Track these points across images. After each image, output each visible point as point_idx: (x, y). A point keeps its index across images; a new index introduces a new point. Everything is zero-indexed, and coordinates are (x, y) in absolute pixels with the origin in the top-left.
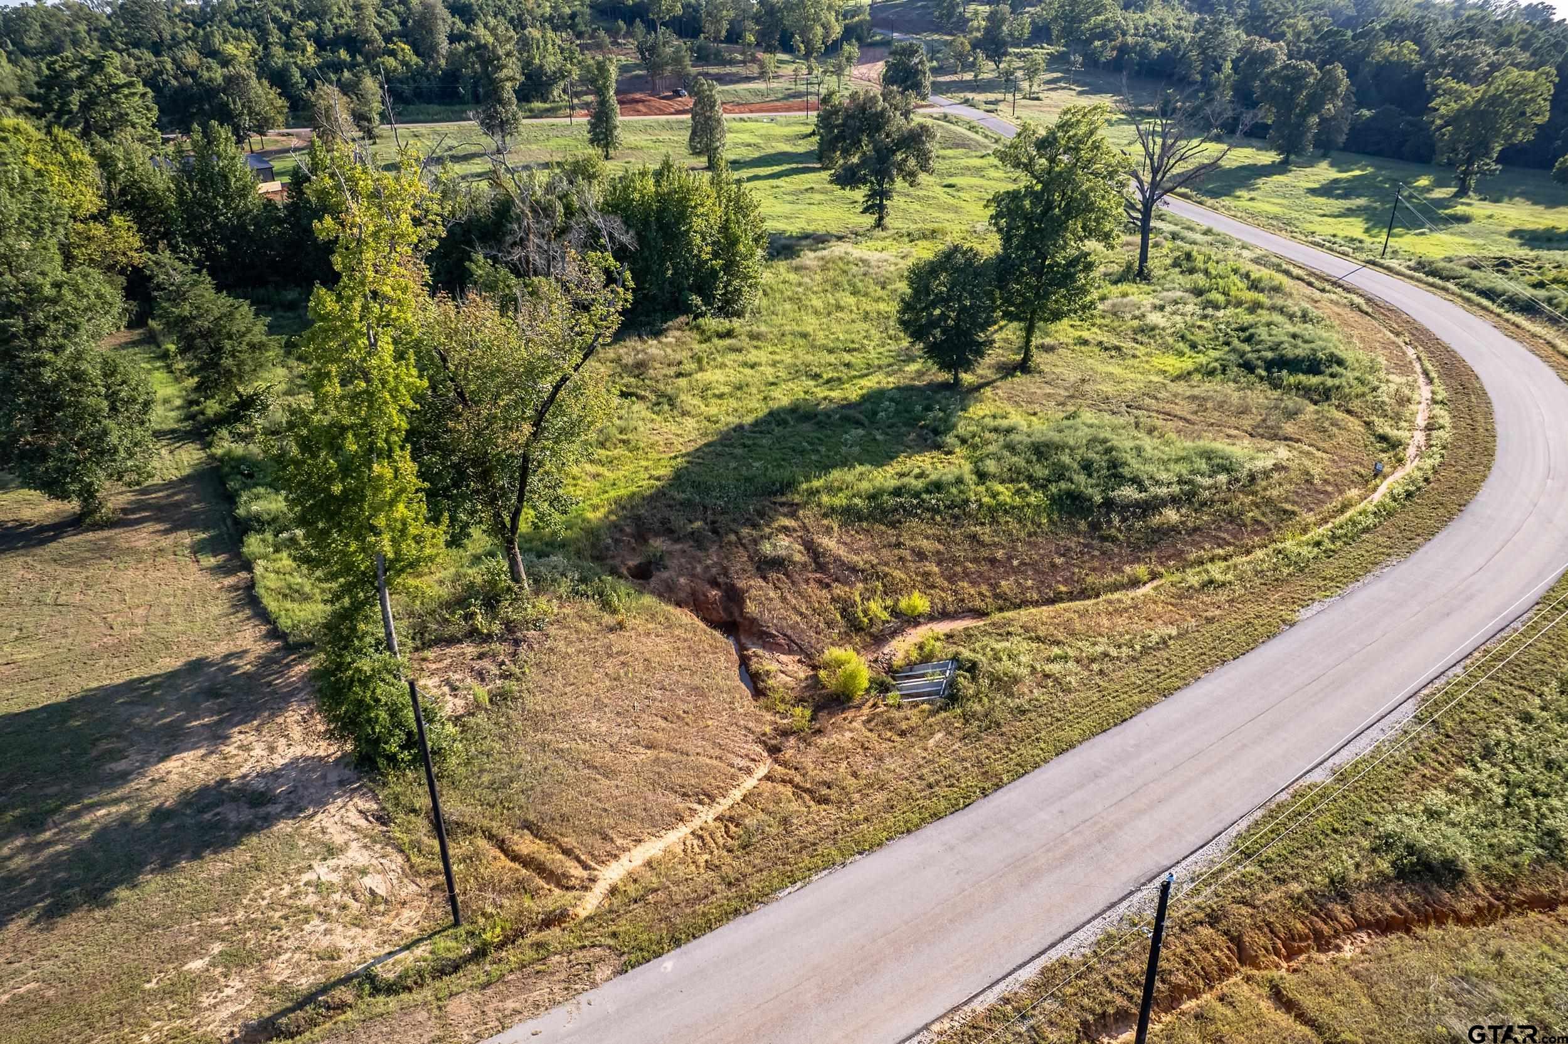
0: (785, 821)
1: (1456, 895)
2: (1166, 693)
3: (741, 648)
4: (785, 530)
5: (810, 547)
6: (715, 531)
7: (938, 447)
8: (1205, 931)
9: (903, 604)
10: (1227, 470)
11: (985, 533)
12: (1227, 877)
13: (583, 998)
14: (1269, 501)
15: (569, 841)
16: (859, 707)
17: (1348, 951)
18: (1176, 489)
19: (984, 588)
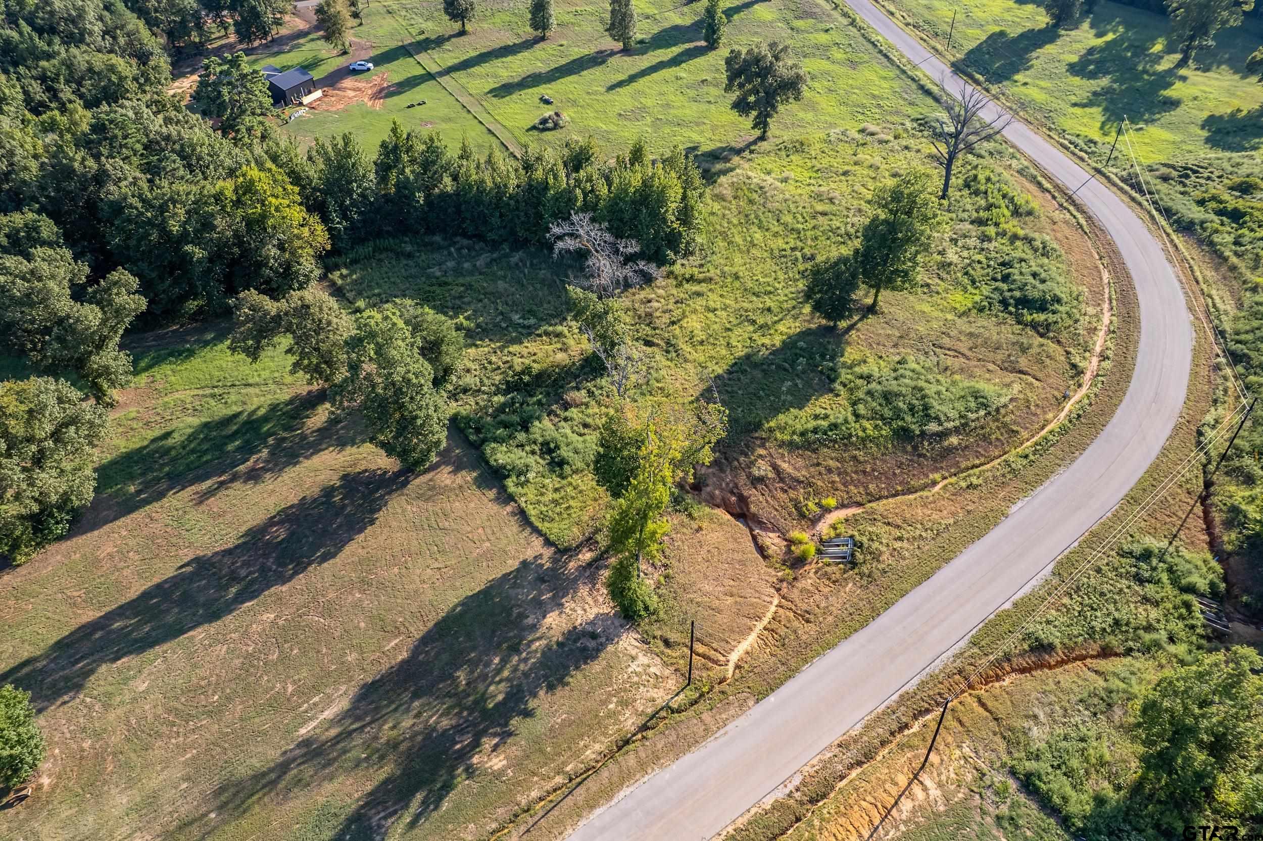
0: (795, 632)
1: (1051, 656)
2: (948, 560)
3: (751, 530)
4: (761, 456)
5: (775, 467)
6: (726, 459)
7: (832, 390)
8: (957, 677)
9: (824, 502)
10: (985, 406)
11: (860, 454)
12: (966, 655)
13: (748, 713)
14: (1005, 425)
15: (715, 645)
16: (810, 563)
17: (1007, 682)
18: (957, 423)
19: (861, 490)
